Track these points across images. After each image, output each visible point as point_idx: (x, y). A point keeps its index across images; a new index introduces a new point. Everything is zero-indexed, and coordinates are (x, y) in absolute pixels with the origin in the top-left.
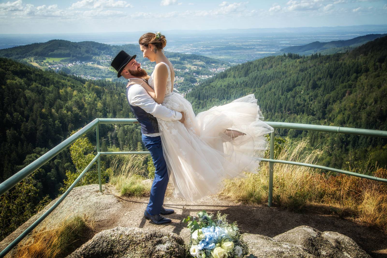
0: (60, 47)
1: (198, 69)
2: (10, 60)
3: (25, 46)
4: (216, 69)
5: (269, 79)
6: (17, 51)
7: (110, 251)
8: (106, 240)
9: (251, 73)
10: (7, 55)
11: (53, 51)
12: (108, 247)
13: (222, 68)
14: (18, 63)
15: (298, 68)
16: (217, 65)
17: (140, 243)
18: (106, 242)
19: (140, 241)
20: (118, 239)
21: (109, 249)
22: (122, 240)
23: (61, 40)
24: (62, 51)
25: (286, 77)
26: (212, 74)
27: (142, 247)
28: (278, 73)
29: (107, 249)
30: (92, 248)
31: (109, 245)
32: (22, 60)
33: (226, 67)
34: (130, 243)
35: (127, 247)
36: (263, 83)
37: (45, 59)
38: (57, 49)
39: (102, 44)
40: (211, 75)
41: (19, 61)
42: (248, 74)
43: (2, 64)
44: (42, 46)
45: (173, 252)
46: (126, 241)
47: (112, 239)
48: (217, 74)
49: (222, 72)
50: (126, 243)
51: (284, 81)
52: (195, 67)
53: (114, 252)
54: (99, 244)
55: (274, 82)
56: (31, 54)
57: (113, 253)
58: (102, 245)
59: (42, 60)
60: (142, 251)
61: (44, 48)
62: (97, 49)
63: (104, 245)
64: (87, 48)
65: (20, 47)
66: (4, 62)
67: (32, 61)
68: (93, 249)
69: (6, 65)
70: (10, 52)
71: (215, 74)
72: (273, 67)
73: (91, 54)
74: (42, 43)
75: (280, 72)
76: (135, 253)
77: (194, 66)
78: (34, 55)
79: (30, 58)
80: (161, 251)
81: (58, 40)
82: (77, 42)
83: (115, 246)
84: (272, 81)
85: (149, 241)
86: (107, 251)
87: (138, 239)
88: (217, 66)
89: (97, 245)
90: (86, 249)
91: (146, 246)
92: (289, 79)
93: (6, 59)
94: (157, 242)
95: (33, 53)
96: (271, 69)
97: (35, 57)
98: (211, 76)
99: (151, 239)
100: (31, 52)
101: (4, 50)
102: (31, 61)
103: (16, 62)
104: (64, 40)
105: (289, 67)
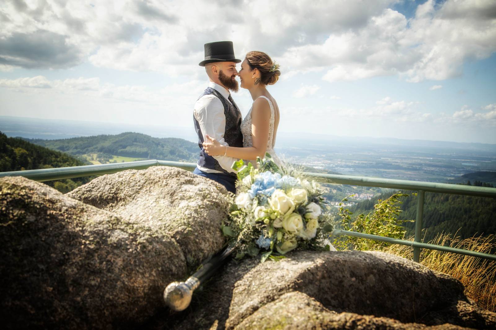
0: (135, 143)
1: (331, 192)
2: (65, 155)
3: (88, 138)
4: (359, 194)
5: (442, 218)
6: (76, 144)
7: (113, 197)
8: (110, 182)
9: (413, 205)
10: (62, 148)
11: (125, 147)
12: (111, 190)
13: (369, 195)
14: (74, 159)
15: (491, 206)
16: (360, 189)
17: (159, 181)
18: (110, 184)
19: (160, 178)
20: (128, 179)
21: (112, 193)
22: (134, 181)
23: (138, 134)
24: (138, 148)
25: (470, 217)
26: (351, 201)
27: (161, 186)
28: (457, 210)
29: (110, 193)
30: (87, 191)
31: (113, 188)
32: (80, 156)
33: (374, 193)
34: (145, 183)
35: (140, 189)
36: (431, 223)
37: (111, 158)
38: (131, 145)
39: (194, 143)
40: (349, 202)
41: (77, 157)
42: (408, 207)
43: (53, 159)
44: (111, 140)
45: (207, 196)
46: (139, 181)
47: (119, 180)
48: (359, 203)
49: (368, 200)
50: (138, 184)
51: (467, 224)
52: (327, 189)
53: (119, 199)
54: (98, 187)
55: (449, 224)
56: (94, 149)
57: (117, 200)
58: (103, 188)
59: (107, 159)
60: (160, 191)
61: (113, 143)
62: (187, 150)
63: (106, 188)
64: (173, 147)
65: (82, 139)
66: (57, 157)
67: (95, 159)
68: (89, 193)
69: (58, 161)
70: (66, 145)
71: (356, 202)
72: (450, 201)
73: (177, 156)
74: (112, 136)
75: (461, 210)
76: (149, 195)
77: (325, 188)
78: (98, 152)
79: (91, 155)
80: (189, 191)
81: (134, 133)
82: (160, 137)
83: (122, 190)
84: (446, 221)
85: (173, 178)
86: (108, 196)
87: (158, 176)
88: (360, 191)
89: (96, 188)
90: (79, 192)
91: (168, 183)
92: (475, 220)
93: (60, 154)
94: (185, 180)
95: (96, 148)
96: (446, 203)
97: (99, 153)
98: (349, 205)
99: (176, 176)
100: (95, 146)
101: (60, 140)
102: (93, 159)
103: (72, 158)
104: (142, 134)
105: (476, 203)
